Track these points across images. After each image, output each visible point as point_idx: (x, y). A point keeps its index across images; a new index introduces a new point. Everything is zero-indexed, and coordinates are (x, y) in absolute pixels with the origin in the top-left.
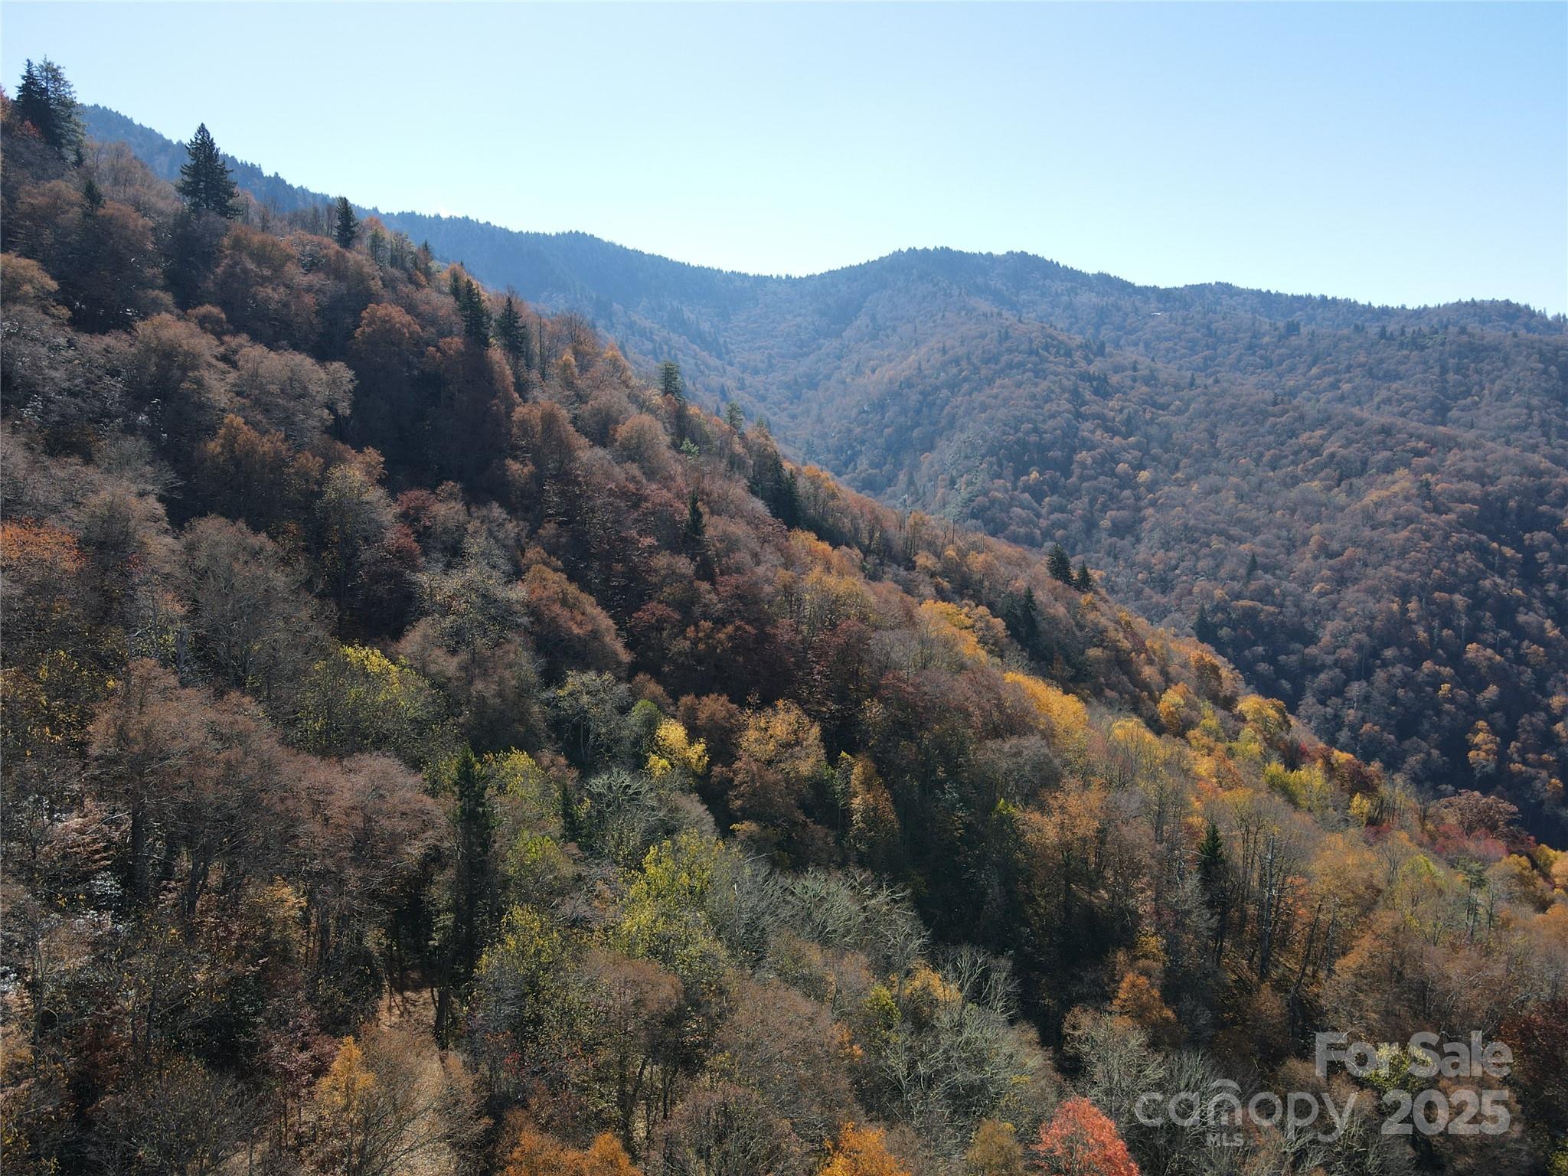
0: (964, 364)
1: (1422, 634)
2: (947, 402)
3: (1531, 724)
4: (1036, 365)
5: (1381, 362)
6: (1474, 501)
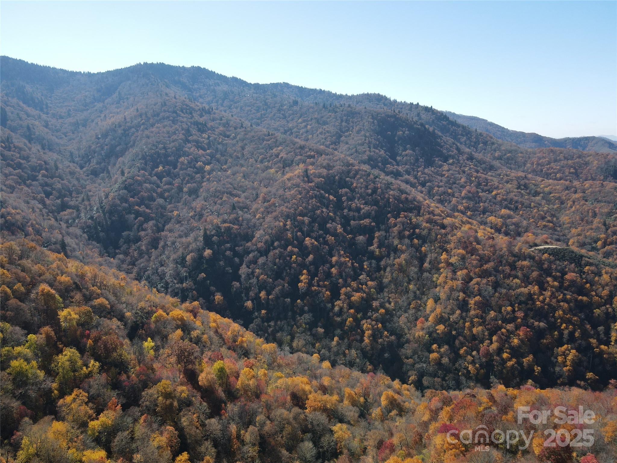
0: (144, 117)
1: (289, 235)
2: (133, 133)
3: (323, 269)
4: (174, 118)
5: (322, 117)
6: (323, 177)
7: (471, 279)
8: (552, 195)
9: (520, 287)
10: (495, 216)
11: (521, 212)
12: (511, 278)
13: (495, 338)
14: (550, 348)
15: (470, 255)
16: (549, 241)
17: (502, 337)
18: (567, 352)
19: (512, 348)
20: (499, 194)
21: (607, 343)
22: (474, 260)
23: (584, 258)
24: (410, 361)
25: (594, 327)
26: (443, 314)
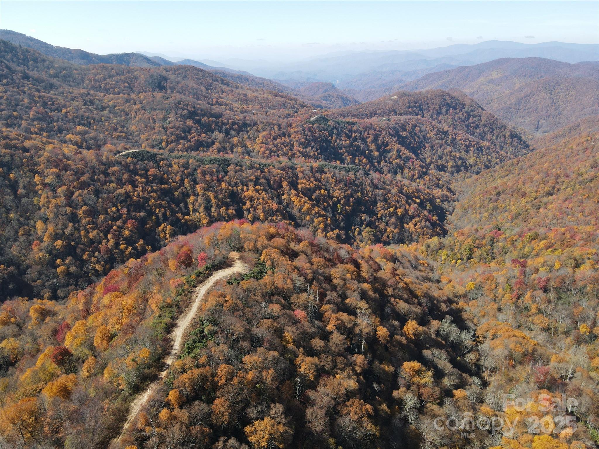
7: (73, 193)
8: (116, 108)
9: (117, 189)
10: (73, 134)
11: (95, 127)
12: (108, 184)
13: (110, 236)
14: (153, 230)
15: (64, 171)
16: (127, 147)
17: (115, 233)
18: (165, 228)
19: (125, 239)
20: (69, 112)
21: (188, 214)
22: (69, 175)
23: (157, 156)
24: (39, 282)
25: (177, 205)
26: (57, 231)
